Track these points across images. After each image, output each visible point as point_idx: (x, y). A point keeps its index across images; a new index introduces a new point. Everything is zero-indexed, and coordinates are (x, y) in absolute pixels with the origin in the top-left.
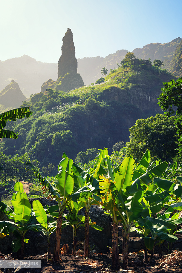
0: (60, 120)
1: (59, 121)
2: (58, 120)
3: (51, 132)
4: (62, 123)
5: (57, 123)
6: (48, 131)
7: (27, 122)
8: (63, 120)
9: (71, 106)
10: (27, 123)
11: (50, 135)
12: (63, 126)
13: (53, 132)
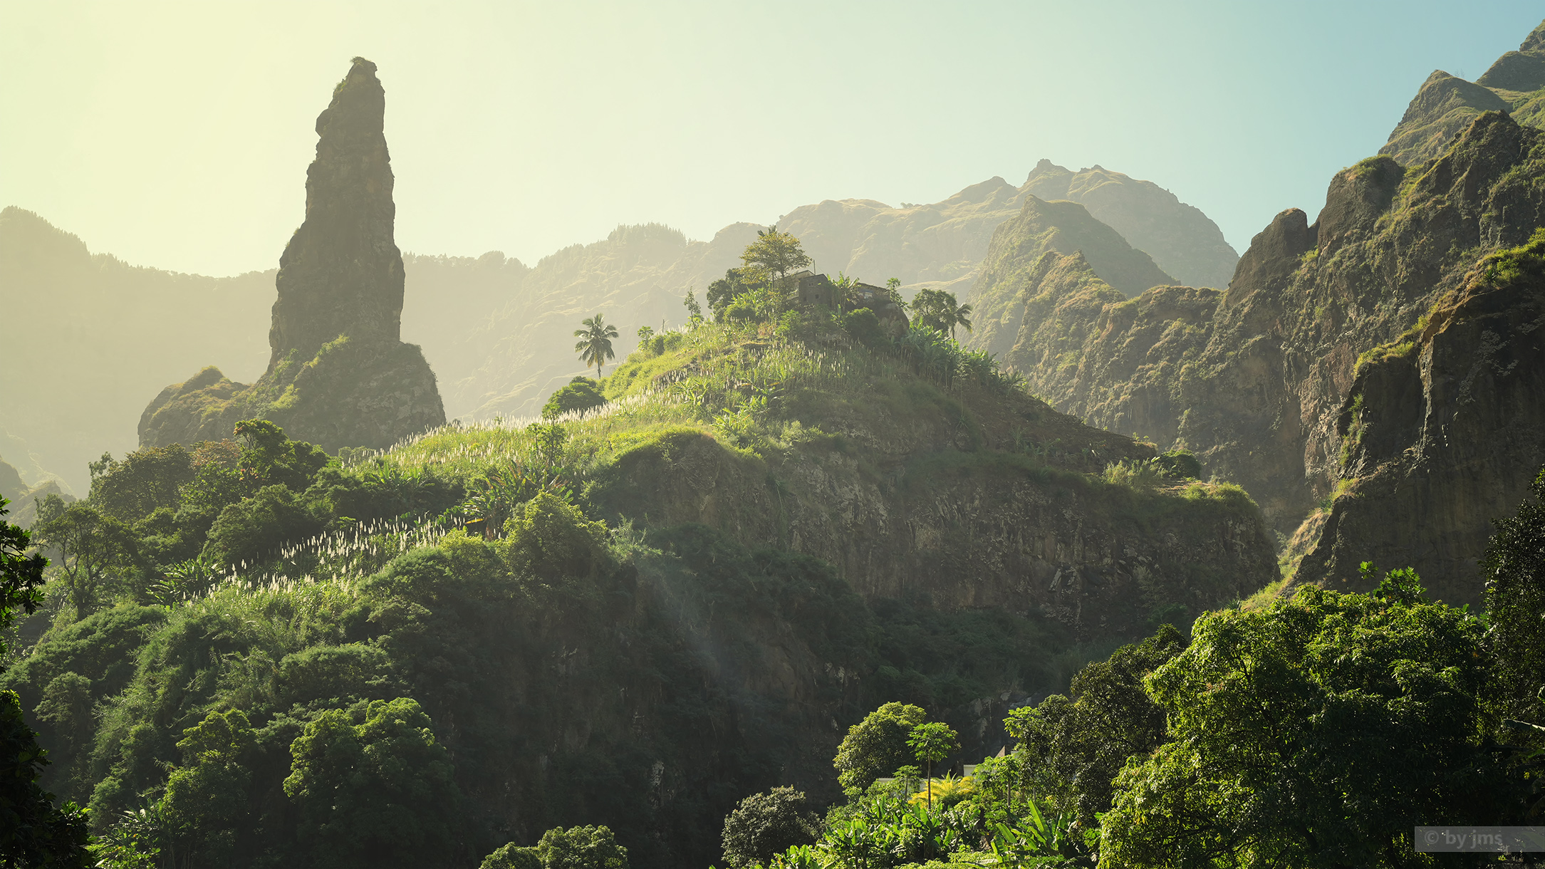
0: (342, 631)
1: (334, 639)
2: (325, 629)
3: (285, 707)
4: (357, 647)
5: (322, 648)
6: (260, 698)
7: (99, 634)
8: (360, 627)
9: (411, 542)
10: (102, 641)
11: (278, 724)
12: (368, 666)
13: (297, 708)
